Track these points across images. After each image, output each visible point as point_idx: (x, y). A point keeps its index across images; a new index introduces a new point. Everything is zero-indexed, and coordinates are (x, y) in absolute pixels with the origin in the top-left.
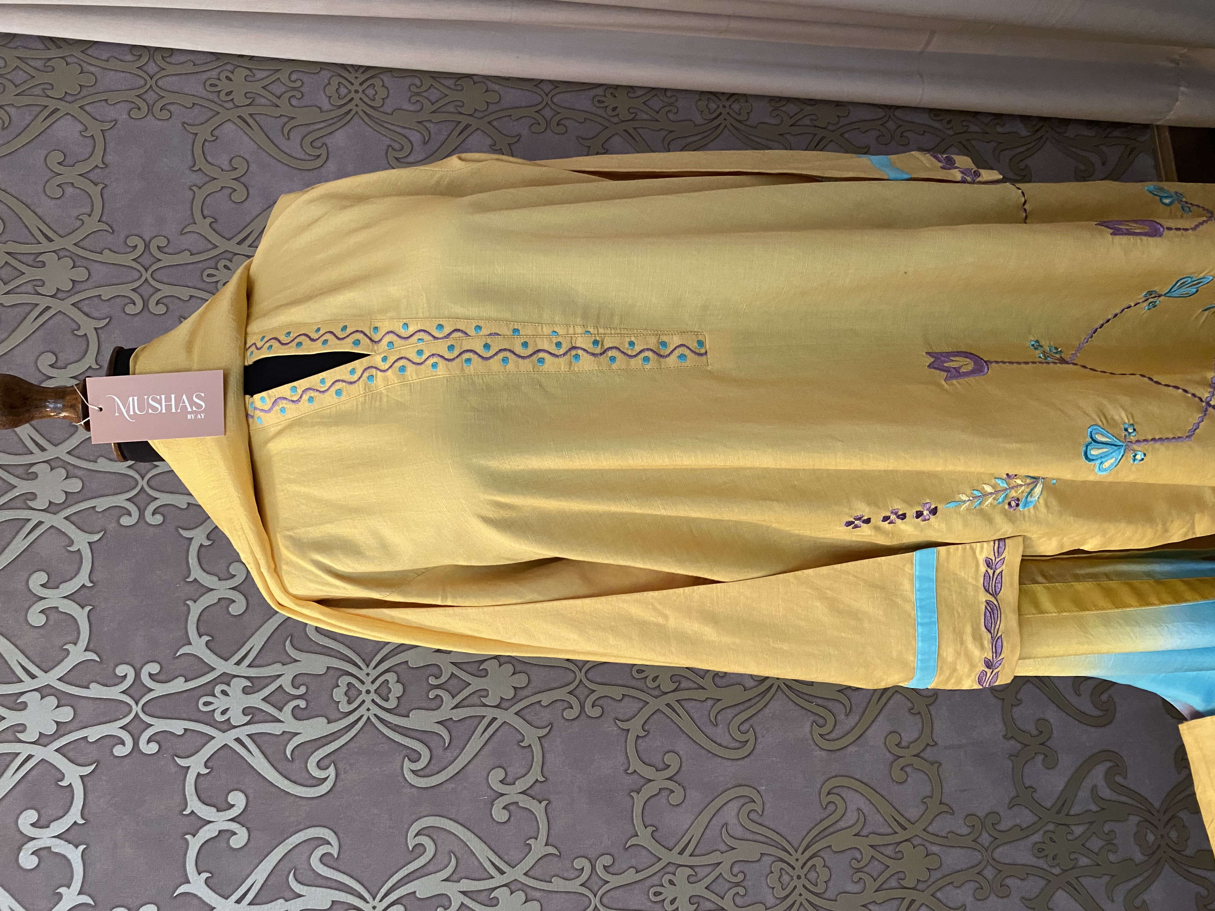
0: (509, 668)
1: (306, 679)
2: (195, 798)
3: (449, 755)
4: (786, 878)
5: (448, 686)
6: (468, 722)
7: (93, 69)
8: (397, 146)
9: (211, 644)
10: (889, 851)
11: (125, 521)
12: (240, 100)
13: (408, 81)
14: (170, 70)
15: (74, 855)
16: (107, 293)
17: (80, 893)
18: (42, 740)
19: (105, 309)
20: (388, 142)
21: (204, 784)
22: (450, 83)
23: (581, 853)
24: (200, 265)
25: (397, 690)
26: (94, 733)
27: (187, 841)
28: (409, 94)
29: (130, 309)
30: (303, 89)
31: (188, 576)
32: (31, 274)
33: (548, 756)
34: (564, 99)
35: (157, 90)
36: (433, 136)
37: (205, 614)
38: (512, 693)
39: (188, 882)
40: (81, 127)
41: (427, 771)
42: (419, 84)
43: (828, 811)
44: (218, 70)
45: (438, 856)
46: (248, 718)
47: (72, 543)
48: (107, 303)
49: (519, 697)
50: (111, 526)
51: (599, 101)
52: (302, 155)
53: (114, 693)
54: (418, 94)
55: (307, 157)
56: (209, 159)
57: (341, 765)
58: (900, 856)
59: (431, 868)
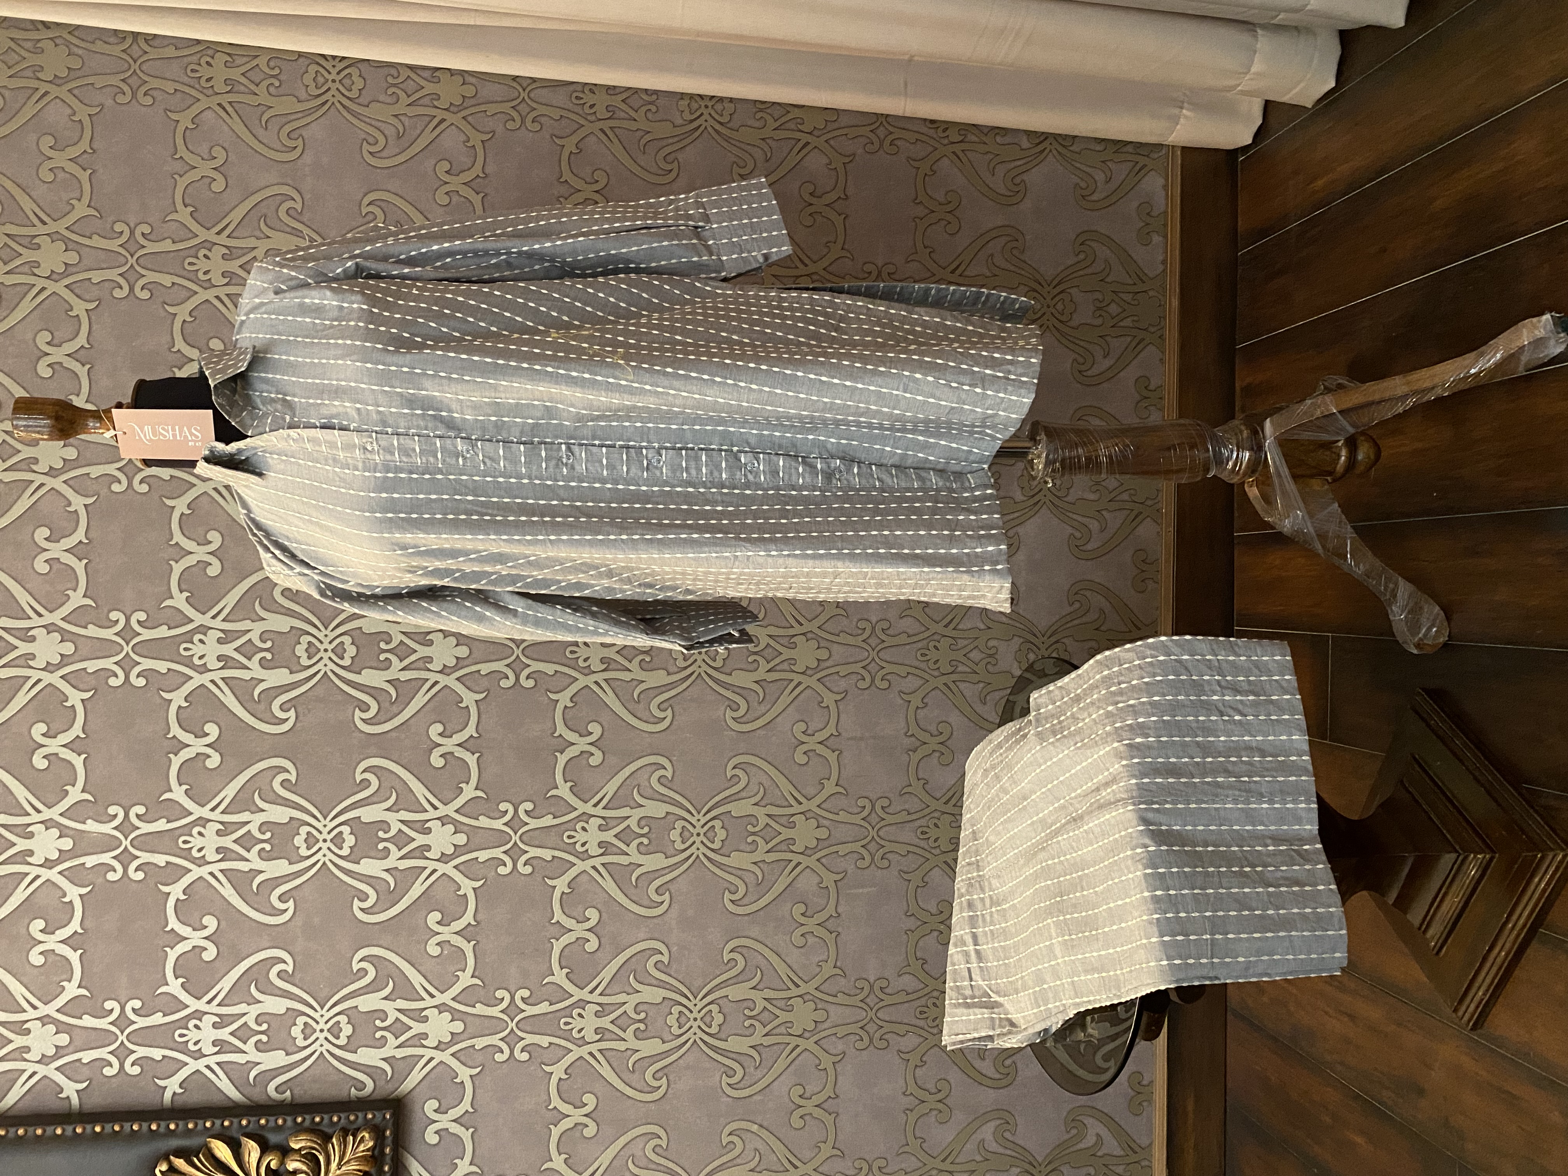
0: (453, 641)
1: (272, 636)
2: (177, 725)
3: (395, 709)
4: (686, 834)
5: (397, 651)
6: (413, 683)
7: (80, 52)
8: (371, 140)
9: (191, 600)
10: (783, 820)
11: (116, 487)
12: (220, 87)
13: (386, 71)
14: (153, 54)
15: (78, 762)
16: (96, 277)
17: (83, 791)
18: (49, 668)
19: (95, 292)
20: (364, 136)
21: (184, 715)
22: (426, 74)
23: (507, 798)
24: (181, 253)
25: (351, 651)
26: (92, 666)
27: (170, 760)
28: (385, 85)
29: (118, 294)
30: (280, 77)
31: (171, 539)
32: (28, 255)
33: (483, 716)
34: (543, 94)
35: (141, 75)
36: (408, 131)
37: (185, 573)
38: (454, 661)
39: (171, 791)
40: (69, 111)
41: (374, 721)
42: (396, 75)
43: (732, 783)
44: (199, 55)
45: (382, 790)
46: (222, 664)
47: (70, 504)
48: (97, 287)
49: (460, 666)
50: (104, 492)
51: (577, 97)
52: (278, 146)
53: (107, 634)
54: (394, 85)
55: (284, 149)
56: (190, 147)
57: (299, 709)
58: (792, 825)
59: (375, 799)
